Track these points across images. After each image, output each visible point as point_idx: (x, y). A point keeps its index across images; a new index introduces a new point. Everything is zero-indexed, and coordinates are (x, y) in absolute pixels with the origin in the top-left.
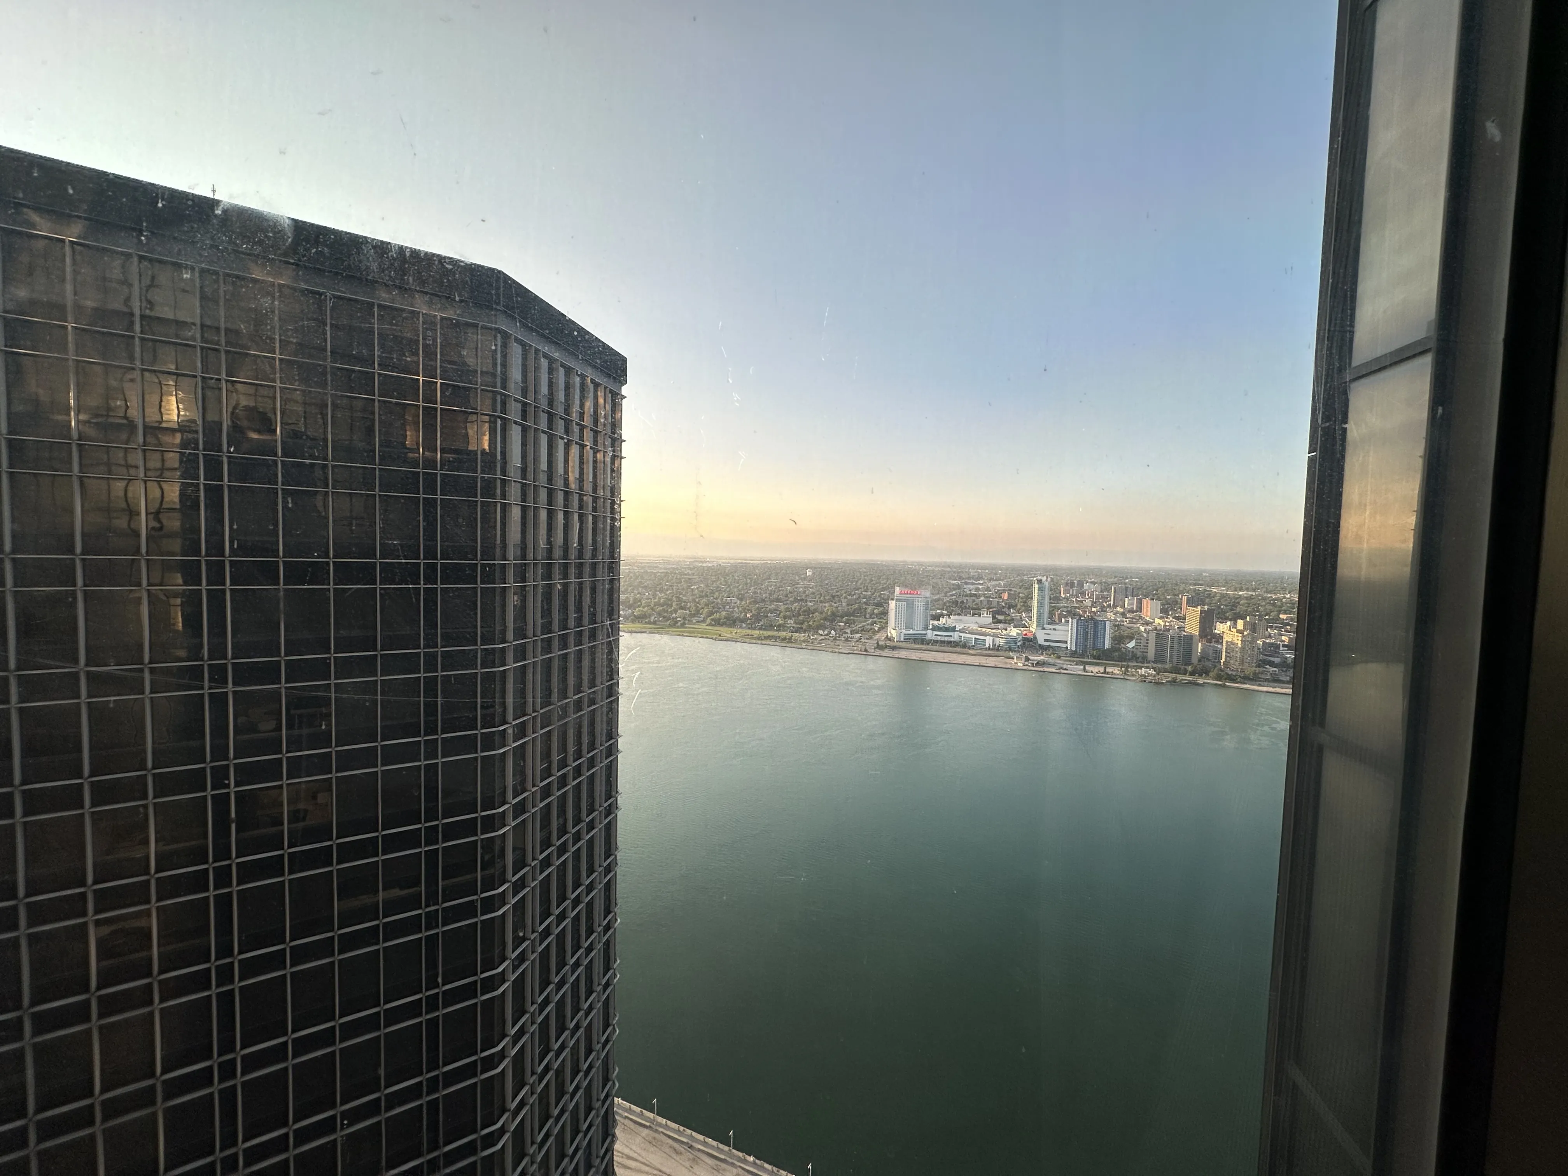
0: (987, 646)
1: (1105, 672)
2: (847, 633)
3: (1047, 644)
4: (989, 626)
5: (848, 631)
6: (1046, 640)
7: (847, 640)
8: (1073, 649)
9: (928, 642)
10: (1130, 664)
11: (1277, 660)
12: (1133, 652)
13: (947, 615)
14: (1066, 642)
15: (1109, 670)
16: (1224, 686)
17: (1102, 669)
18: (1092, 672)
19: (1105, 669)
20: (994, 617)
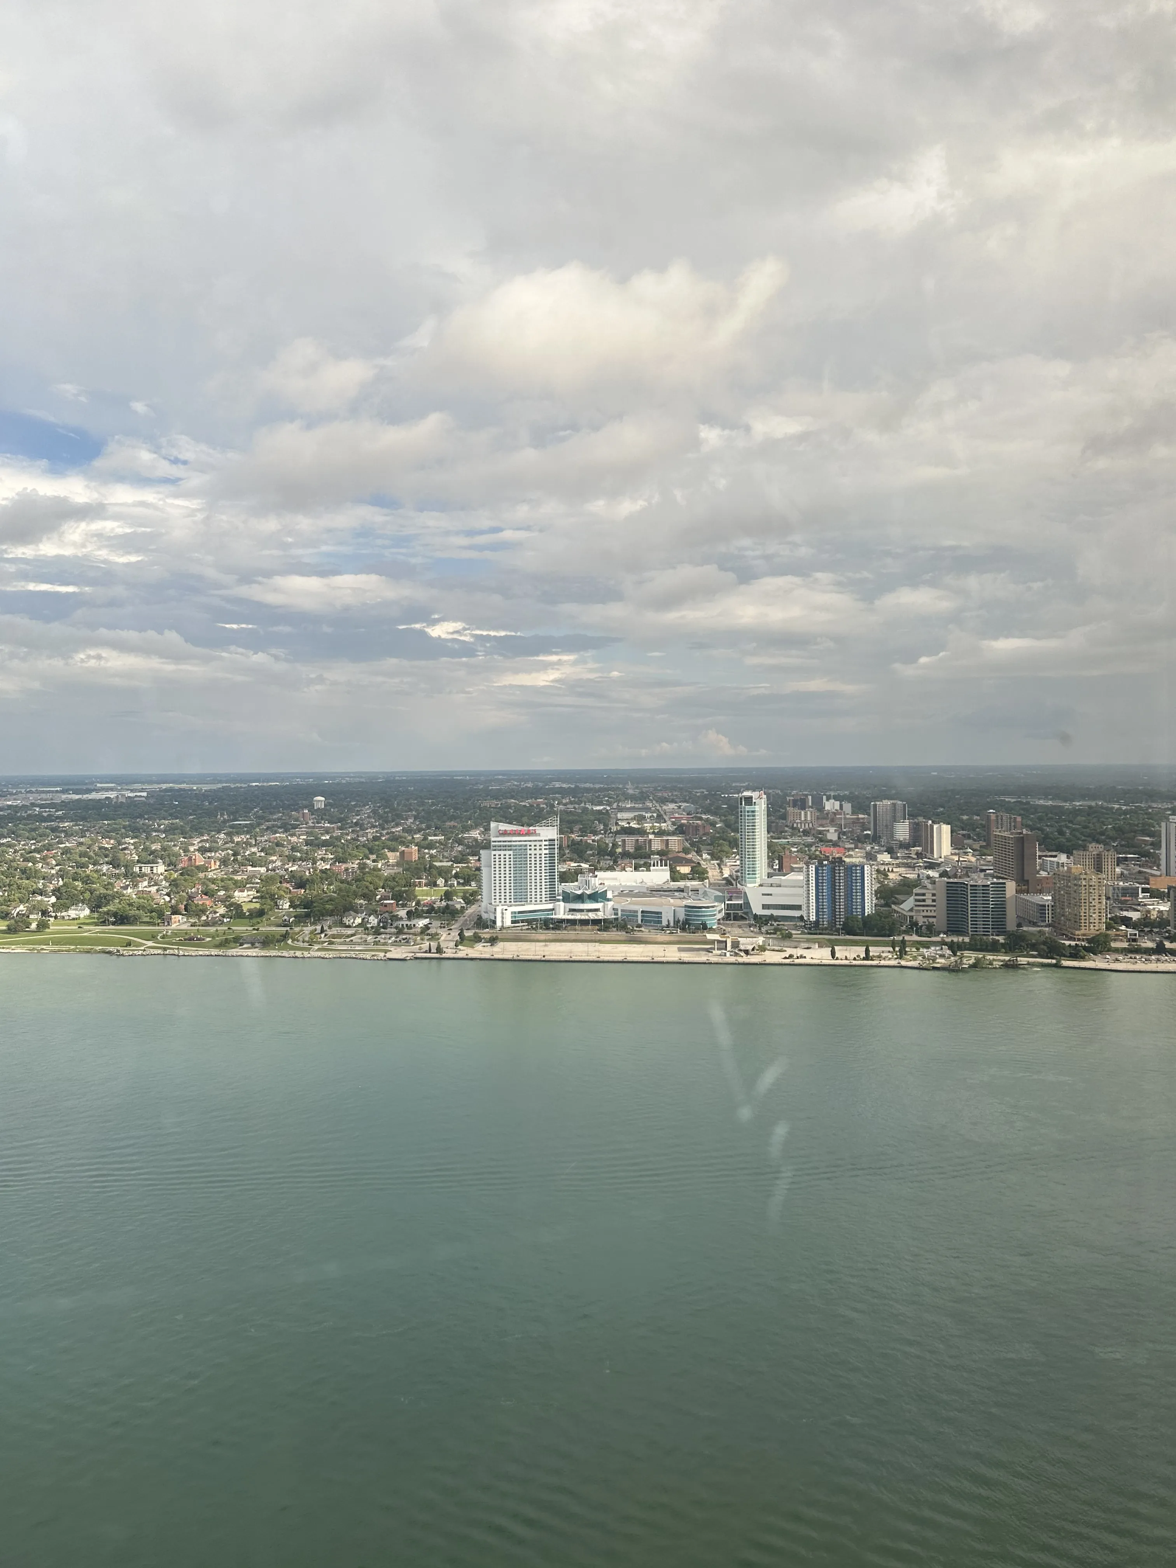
0: (664, 923)
1: (867, 957)
2: (401, 919)
3: (767, 912)
4: (665, 887)
5: (402, 913)
6: (765, 907)
7: (400, 931)
8: (813, 918)
9: (559, 924)
10: (907, 938)
11: (1135, 916)
12: (911, 917)
13: (590, 871)
14: (799, 907)
15: (874, 951)
16: (1057, 966)
17: (861, 951)
18: (846, 959)
19: (867, 951)
20: (673, 871)
